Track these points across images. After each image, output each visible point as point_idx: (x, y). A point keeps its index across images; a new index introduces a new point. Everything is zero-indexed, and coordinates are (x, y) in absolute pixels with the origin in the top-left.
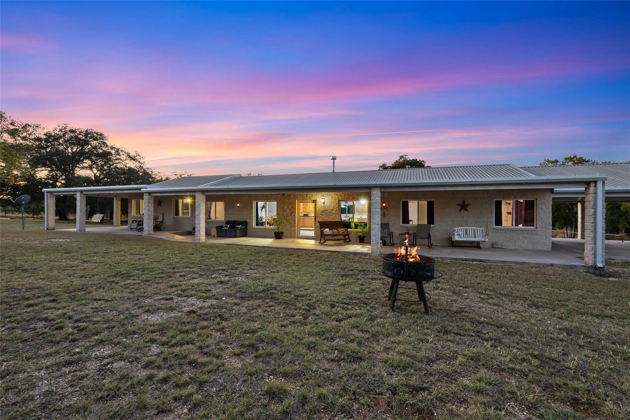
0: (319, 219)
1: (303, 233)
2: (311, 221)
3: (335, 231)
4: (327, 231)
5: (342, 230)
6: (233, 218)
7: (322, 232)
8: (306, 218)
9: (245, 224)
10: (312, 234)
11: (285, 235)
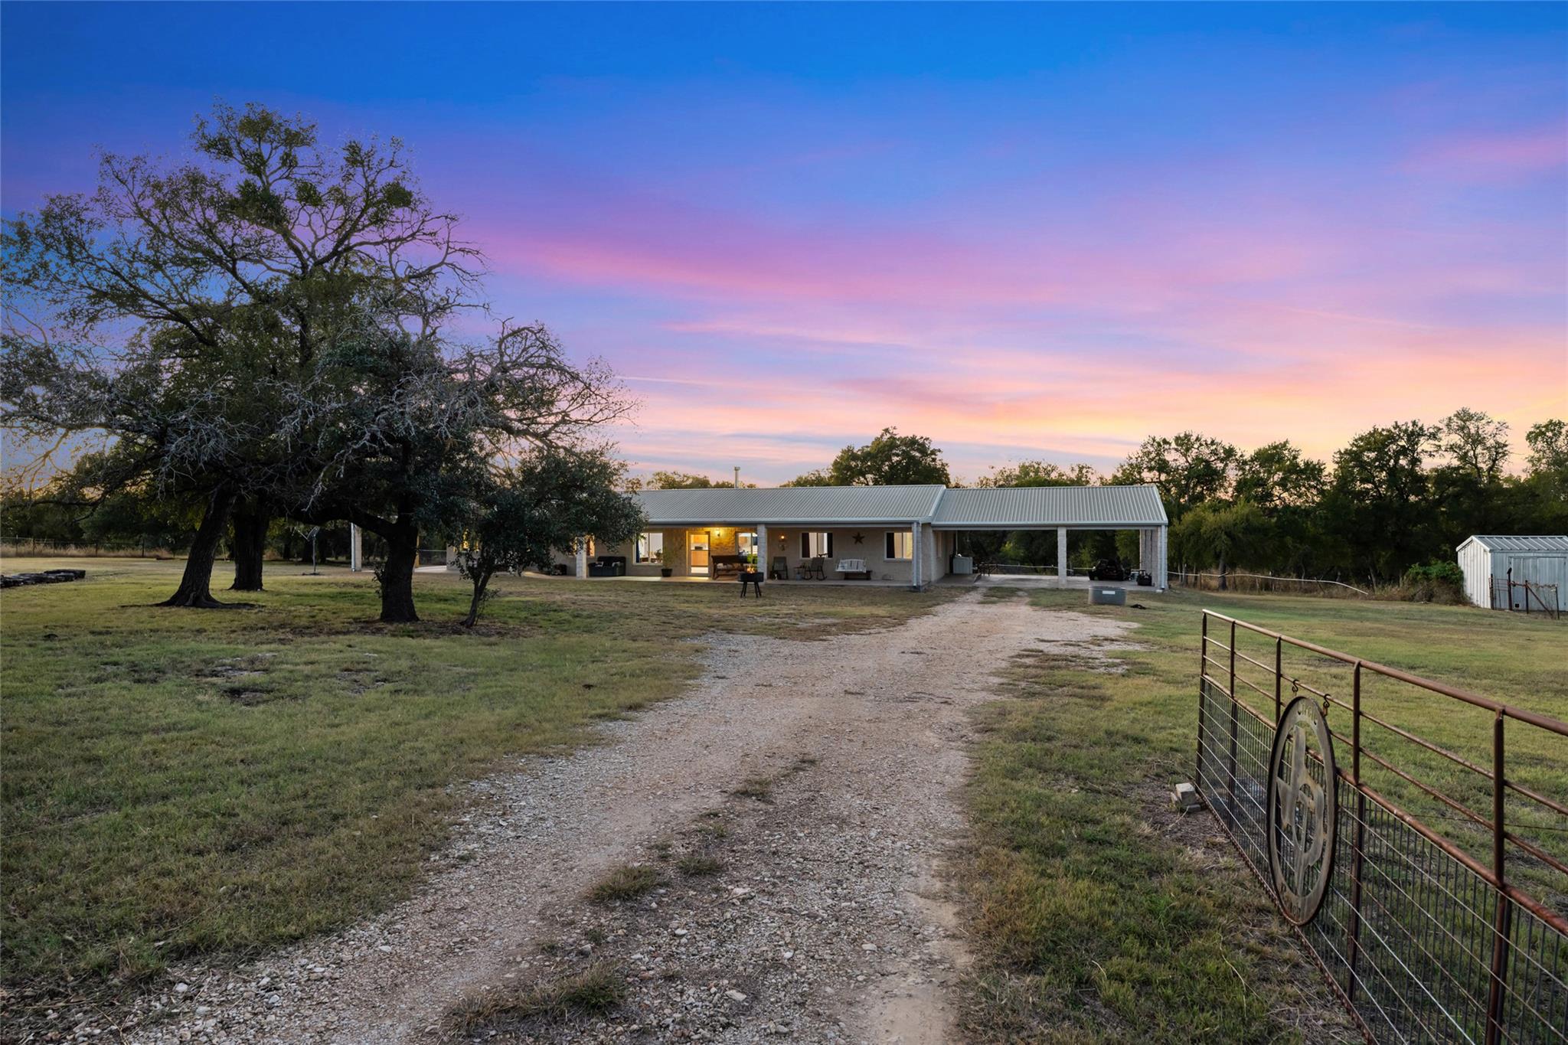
0: (712, 554)
1: (694, 570)
2: (704, 557)
3: (730, 566)
4: (720, 565)
5: (737, 565)
6: (606, 554)
7: (715, 567)
8: (699, 552)
9: (623, 559)
10: (705, 570)
11: (673, 572)
